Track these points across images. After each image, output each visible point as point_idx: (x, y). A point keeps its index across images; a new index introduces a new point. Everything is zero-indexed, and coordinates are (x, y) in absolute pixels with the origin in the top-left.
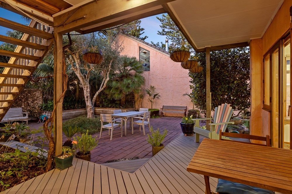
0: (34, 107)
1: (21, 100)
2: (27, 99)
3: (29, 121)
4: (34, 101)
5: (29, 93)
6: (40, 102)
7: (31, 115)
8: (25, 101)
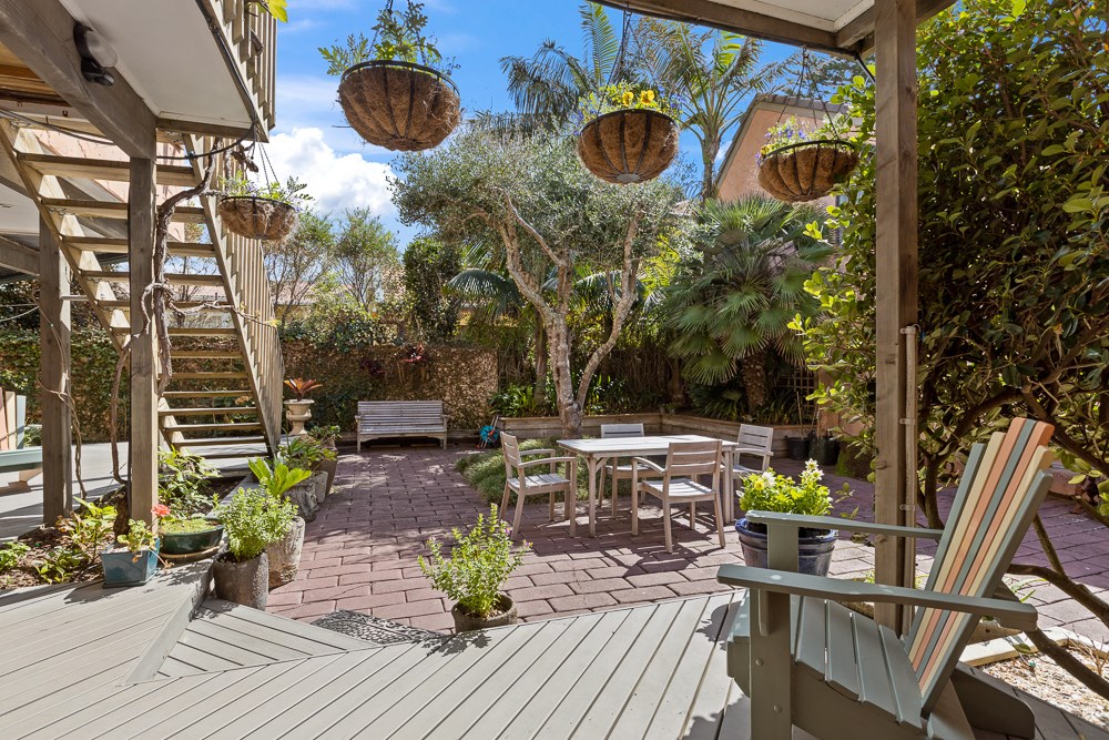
0: (474, 402)
1: (442, 380)
2: (457, 378)
3: (450, 441)
4: (476, 384)
5: (464, 361)
6: (490, 387)
7: (467, 424)
8: (452, 383)
